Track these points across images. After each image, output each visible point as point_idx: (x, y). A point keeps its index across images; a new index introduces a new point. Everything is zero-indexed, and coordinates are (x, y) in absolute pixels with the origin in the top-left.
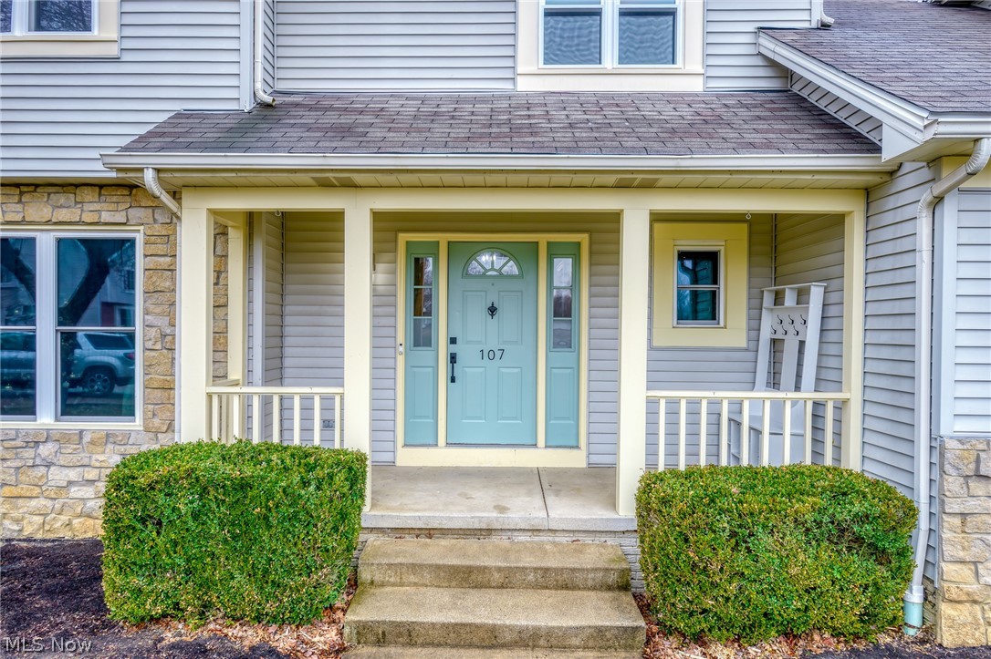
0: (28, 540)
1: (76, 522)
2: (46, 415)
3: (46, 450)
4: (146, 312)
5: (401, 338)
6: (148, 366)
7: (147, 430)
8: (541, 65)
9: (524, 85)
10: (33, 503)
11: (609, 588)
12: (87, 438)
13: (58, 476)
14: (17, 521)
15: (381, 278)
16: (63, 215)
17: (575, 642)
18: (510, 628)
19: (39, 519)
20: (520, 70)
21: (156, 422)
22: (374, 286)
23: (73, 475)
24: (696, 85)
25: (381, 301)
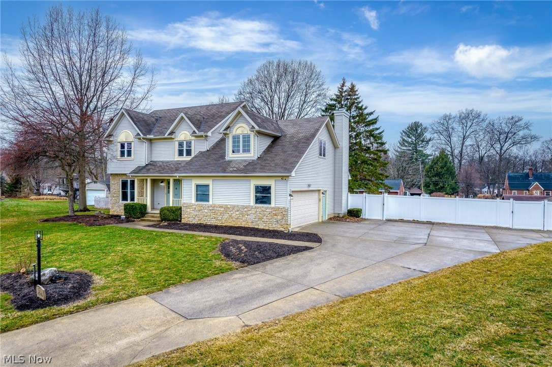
8: (178, 157)
9: (176, 159)
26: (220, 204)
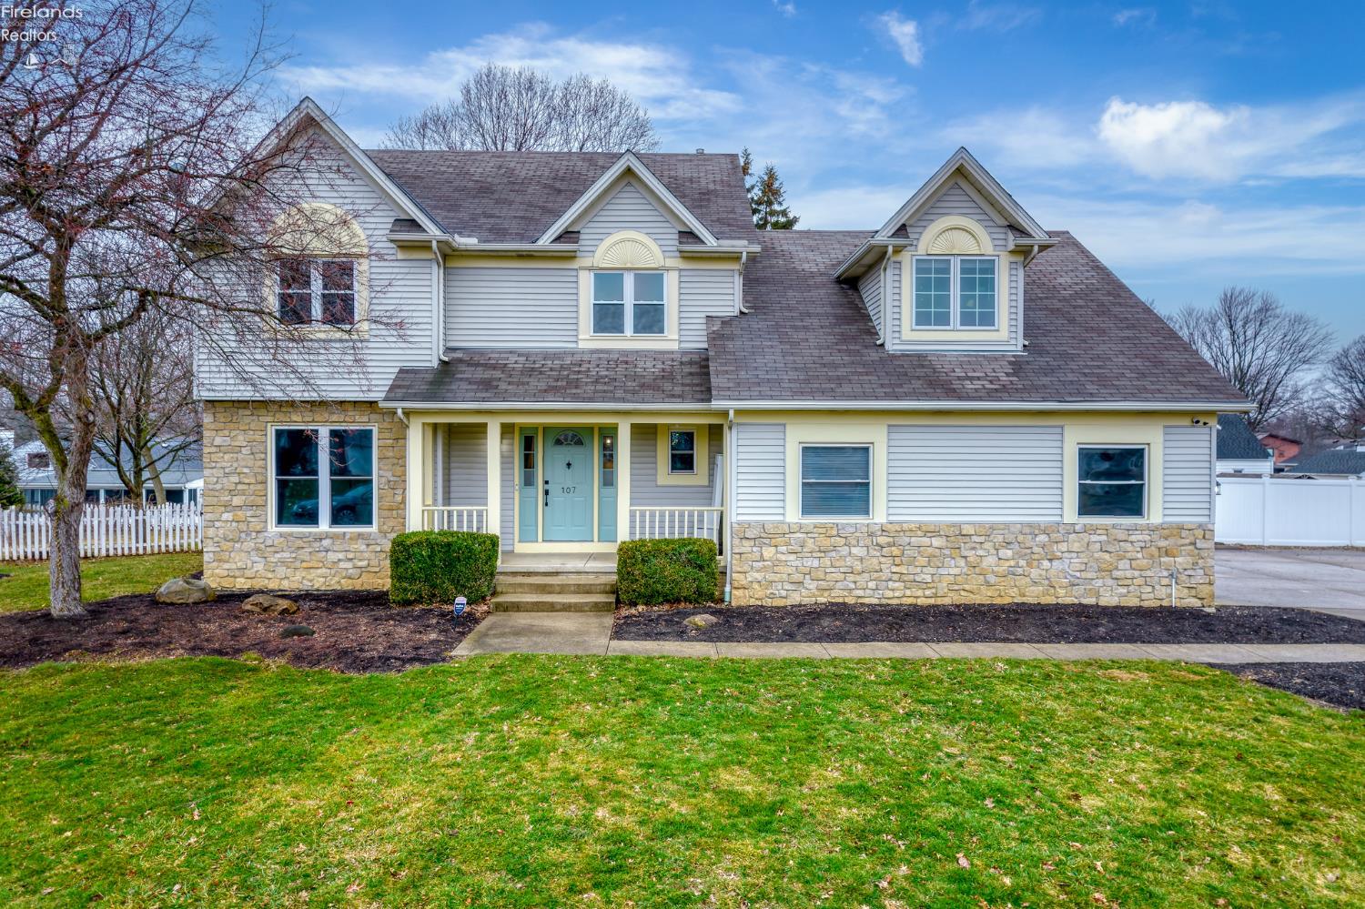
0: (318, 590)
1: (343, 581)
2: (324, 525)
3: (326, 543)
4: (379, 469)
5: (517, 482)
6: (380, 498)
7: (380, 532)
8: (592, 334)
9: (582, 345)
10: (319, 571)
11: (607, 593)
12: (347, 537)
13: (332, 556)
14: (311, 581)
15: (505, 447)
16: (334, 418)
17: (586, 609)
18: (559, 603)
19: (323, 580)
20: (580, 337)
21: (385, 527)
22: (501, 452)
23: (341, 556)
24: (675, 346)
25: (506, 461)
26: (926, 524)
